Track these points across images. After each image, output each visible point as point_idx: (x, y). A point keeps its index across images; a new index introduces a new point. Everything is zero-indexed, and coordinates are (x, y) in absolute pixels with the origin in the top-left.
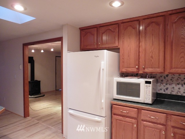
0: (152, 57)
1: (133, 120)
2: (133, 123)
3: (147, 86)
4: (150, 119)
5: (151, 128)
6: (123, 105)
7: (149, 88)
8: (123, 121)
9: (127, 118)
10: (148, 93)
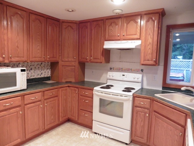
0: (18, 47)
1: (17, 108)
2: (17, 112)
3: (22, 74)
4: (32, 100)
5: (32, 107)
6: (6, 98)
7: (24, 75)
8: (6, 115)
9: (11, 110)
10: (24, 80)
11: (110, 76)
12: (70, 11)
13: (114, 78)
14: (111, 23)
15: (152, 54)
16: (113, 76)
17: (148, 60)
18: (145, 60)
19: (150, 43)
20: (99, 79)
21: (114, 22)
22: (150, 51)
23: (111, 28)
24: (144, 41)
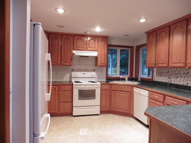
11: (74, 75)
12: (60, 27)
13: (77, 76)
14: (78, 39)
15: (104, 60)
16: (76, 75)
17: (102, 63)
18: (101, 64)
19: (103, 54)
20: (63, 78)
21: (81, 38)
22: (103, 58)
23: (78, 41)
24: (99, 52)
